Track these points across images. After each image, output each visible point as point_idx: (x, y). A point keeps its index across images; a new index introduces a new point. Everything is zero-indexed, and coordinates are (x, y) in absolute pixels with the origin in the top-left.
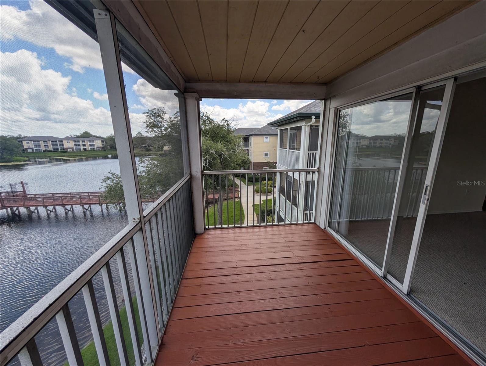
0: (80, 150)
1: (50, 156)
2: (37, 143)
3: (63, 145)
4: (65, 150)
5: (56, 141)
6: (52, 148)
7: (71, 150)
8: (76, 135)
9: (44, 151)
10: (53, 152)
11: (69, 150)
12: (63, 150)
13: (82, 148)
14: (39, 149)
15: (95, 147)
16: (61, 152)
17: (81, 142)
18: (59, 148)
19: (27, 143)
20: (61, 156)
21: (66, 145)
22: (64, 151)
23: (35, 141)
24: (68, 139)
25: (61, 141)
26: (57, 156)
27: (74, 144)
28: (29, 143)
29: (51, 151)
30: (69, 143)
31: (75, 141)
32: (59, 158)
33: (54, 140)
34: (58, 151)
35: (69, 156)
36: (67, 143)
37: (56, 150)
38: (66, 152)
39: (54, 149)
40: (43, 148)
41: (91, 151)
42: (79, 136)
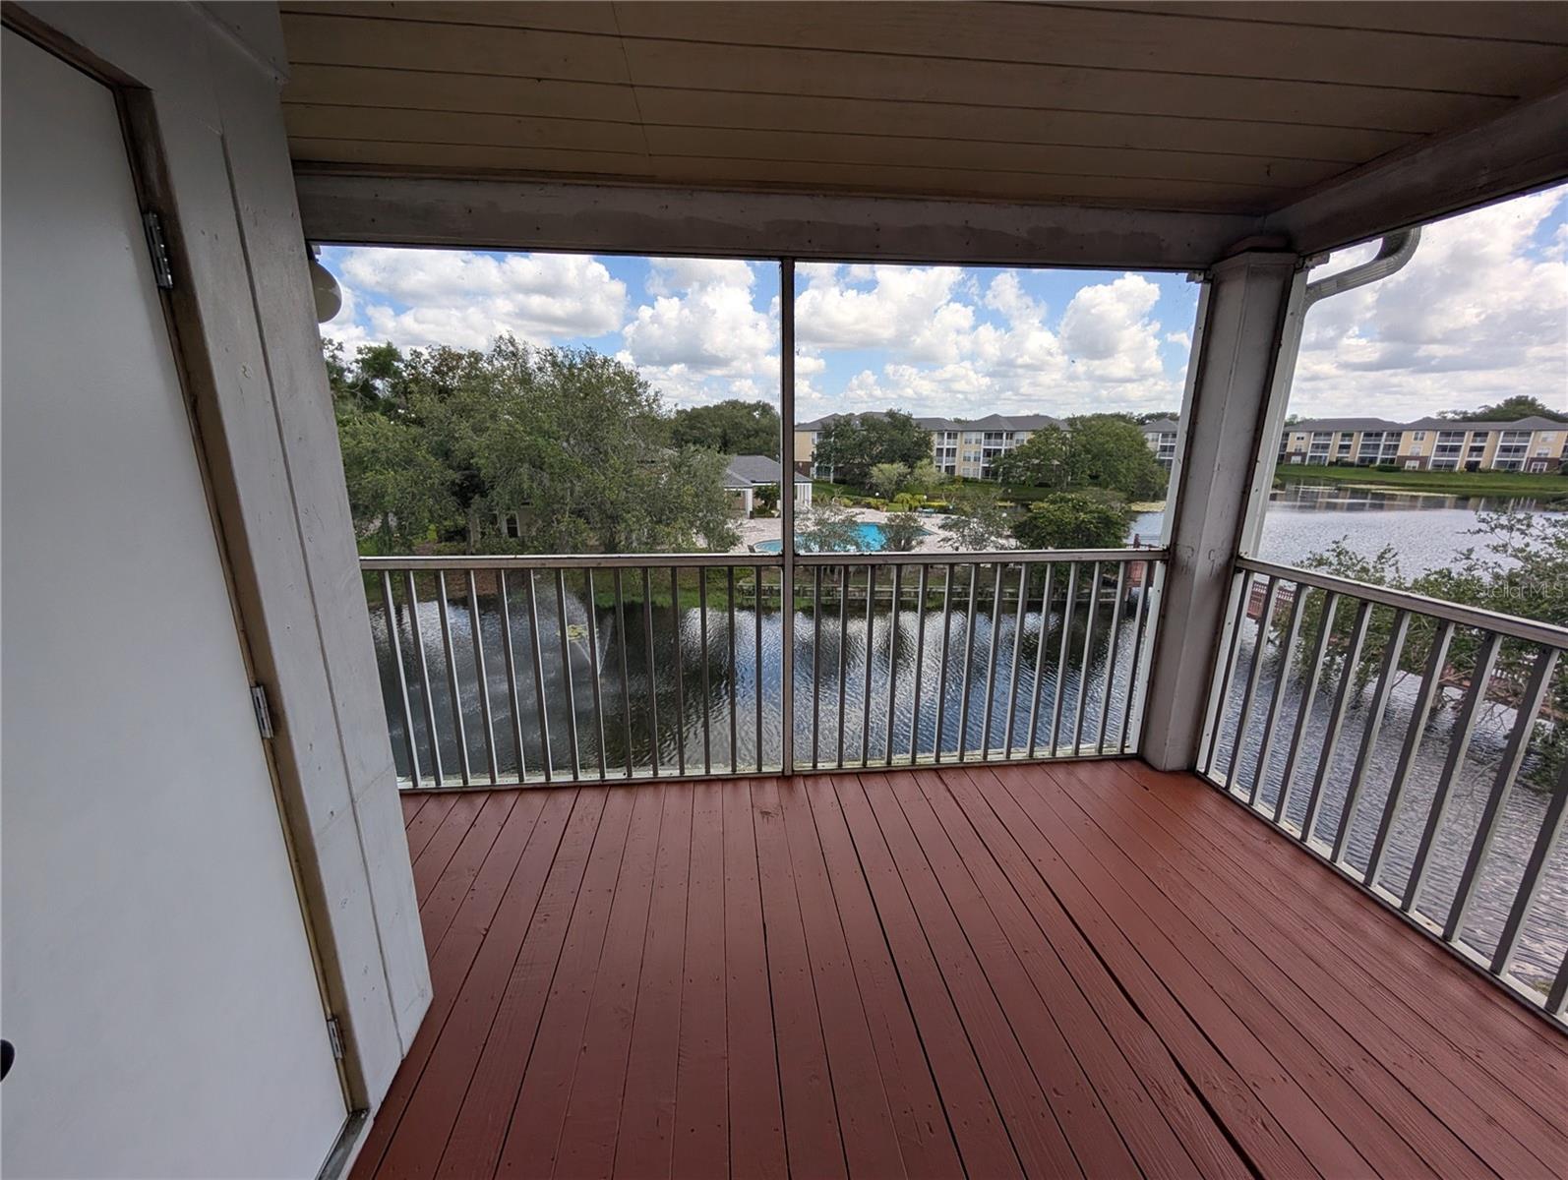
0: (1451, 466)
1: (1339, 481)
2: (1321, 441)
3: (1396, 447)
4: (1395, 465)
5: (1379, 435)
6: (1358, 455)
7: (1416, 464)
8: (1465, 413)
9: (1331, 464)
10: (1355, 469)
11: (1409, 464)
12: (1388, 465)
13: (1461, 460)
14: (1321, 457)
15: (1524, 460)
16: (1381, 469)
17: (1468, 436)
18: (1380, 456)
19: (1298, 438)
20: (1371, 483)
21: (1408, 446)
22: (1392, 467)
23: (1320, 434)
24: (1424, 426)
25: (1396, 432)
26: (1360, 483)
27: (1436, 443)
28: (1303, 438)
29: (1351, 465)
30: (1422, 439)
31: (1446, 434)
32: (1362, 489)
33: (1375, 429)
34: (1372, 466)
35: (1399, 485)
36: (1416, 439)
37: (1365, 463)
38: (1397, 470)
39: (1362, 460)
40: (1332, 454)
41: (1497, 471)
42: (1474, 413)
